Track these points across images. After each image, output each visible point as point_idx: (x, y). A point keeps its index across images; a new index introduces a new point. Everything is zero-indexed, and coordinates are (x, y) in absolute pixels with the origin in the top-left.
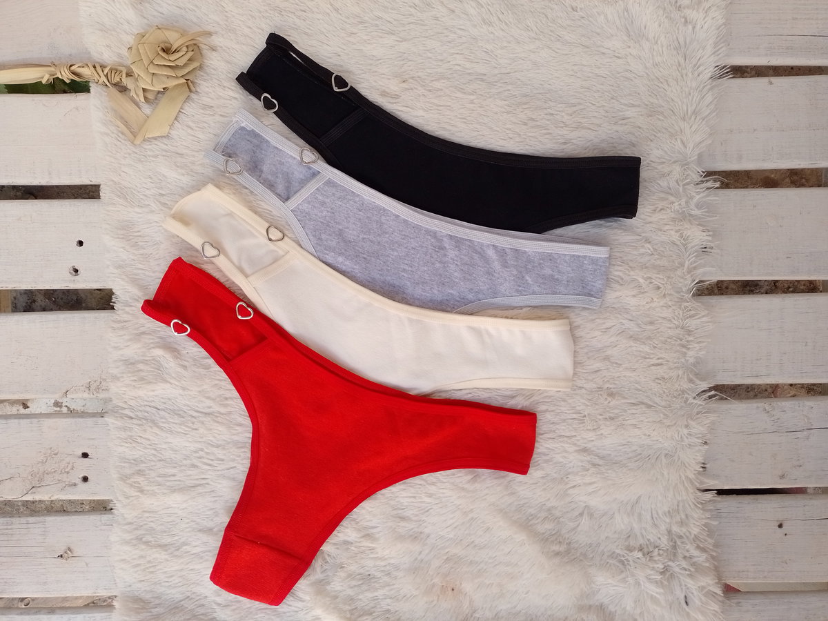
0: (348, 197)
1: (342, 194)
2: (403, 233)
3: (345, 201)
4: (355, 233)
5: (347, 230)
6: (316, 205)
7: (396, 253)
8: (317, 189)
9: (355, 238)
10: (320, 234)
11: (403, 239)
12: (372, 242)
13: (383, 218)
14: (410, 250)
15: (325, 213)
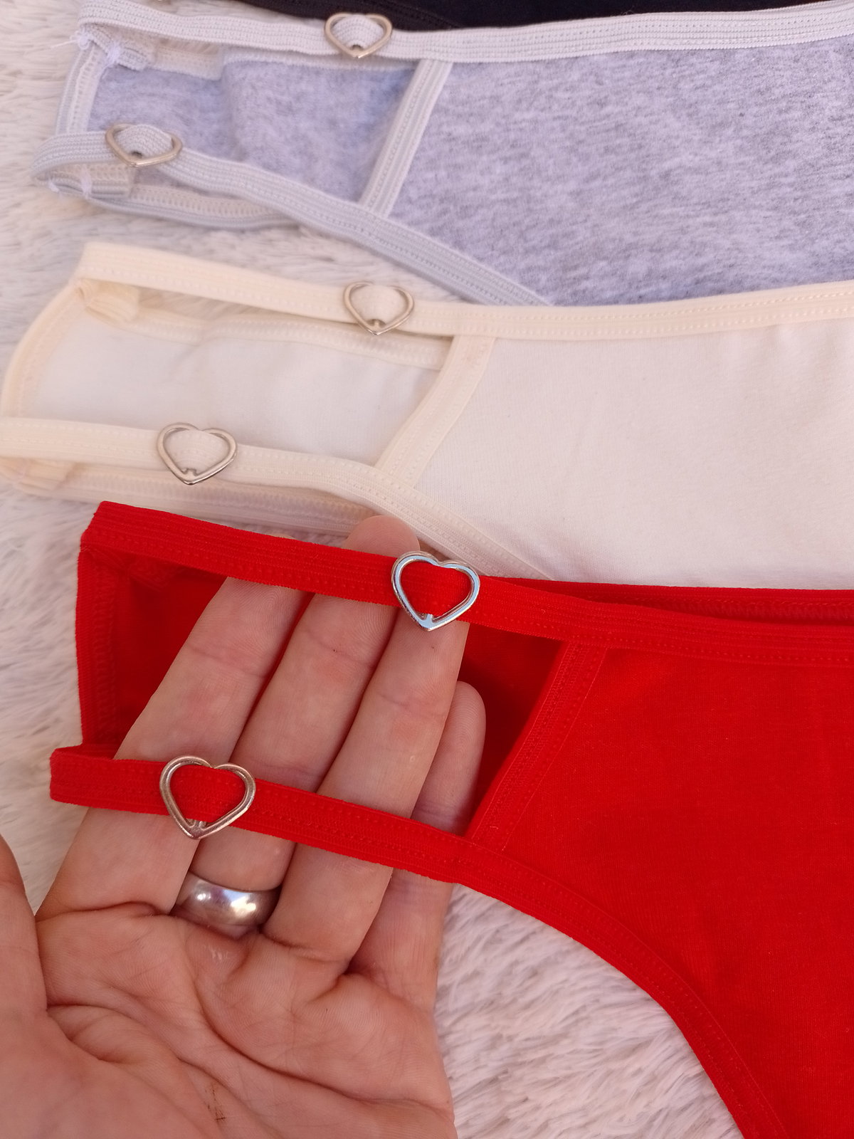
0: (543, 84)
1: (519, 86)
2: (777, 92)
3: (542, 100)
4: (628, 174)
5: (596, 183)
6: (460, 160)
7: (791, 164)
8: (437, 110)
9: (637, 189)
10: (522, 235)
11: (788, 110)
12: (696, 171)
13: (685, 86)
14: (828, 129)
15: (499, 169)
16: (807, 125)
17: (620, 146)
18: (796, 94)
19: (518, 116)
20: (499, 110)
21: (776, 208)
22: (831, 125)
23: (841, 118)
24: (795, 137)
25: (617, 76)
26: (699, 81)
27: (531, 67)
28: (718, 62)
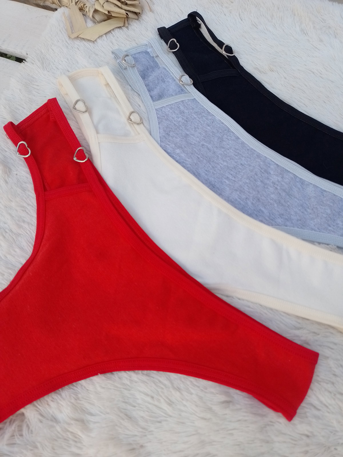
0: (203, 114)
1: (199, 111)
10: (170, 131)
14: (239, 165)
15: (180, 119)
17: (202, 134)
18: (241, 155)
20: (191, 111)
21: (213, 167)
24: (232, 160)
26: (229, 138)
27: (205, 110)
28: (235, 138)
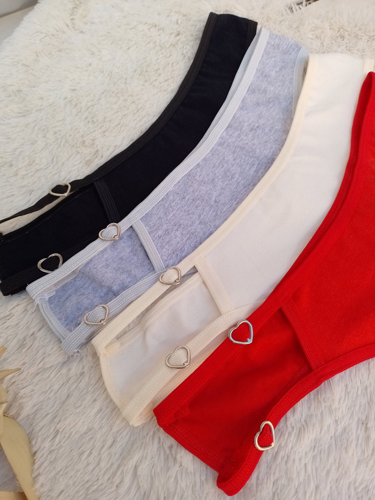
13: (197, 178)
16: (230, 166)
18: (221, 161)
19: (169, 218)
20: (163, 220)
22: (235, 162)
23: (235, 159)
24: (231, 170)
25: (180, 189)
26: (198, 174)
27: (159, 204)
